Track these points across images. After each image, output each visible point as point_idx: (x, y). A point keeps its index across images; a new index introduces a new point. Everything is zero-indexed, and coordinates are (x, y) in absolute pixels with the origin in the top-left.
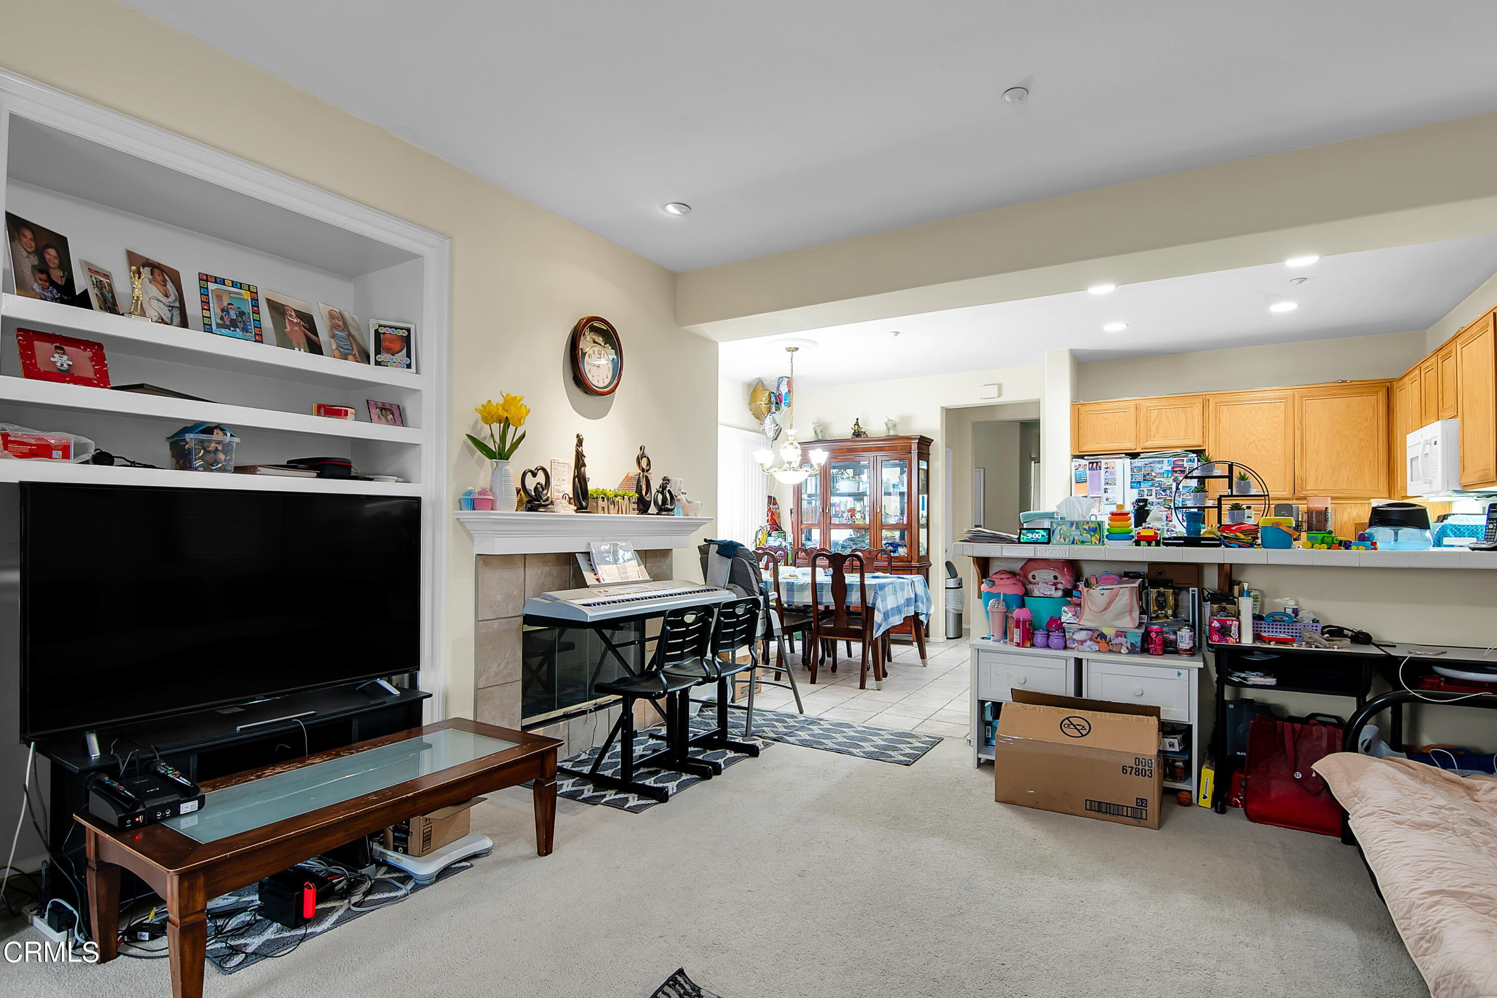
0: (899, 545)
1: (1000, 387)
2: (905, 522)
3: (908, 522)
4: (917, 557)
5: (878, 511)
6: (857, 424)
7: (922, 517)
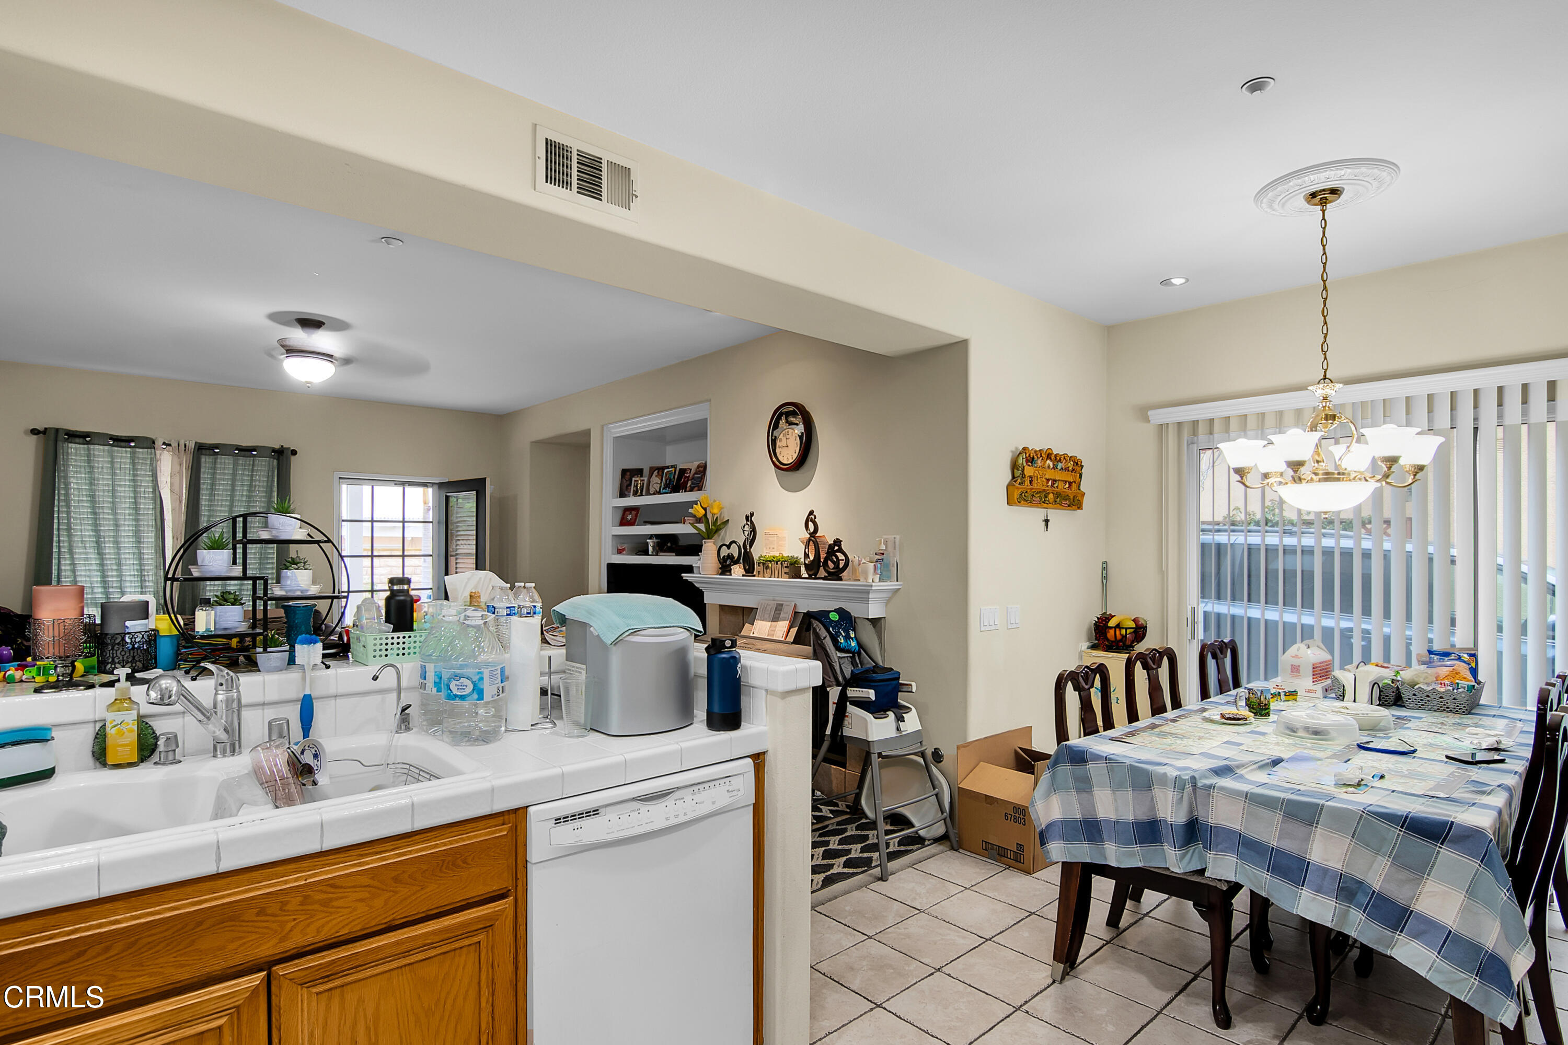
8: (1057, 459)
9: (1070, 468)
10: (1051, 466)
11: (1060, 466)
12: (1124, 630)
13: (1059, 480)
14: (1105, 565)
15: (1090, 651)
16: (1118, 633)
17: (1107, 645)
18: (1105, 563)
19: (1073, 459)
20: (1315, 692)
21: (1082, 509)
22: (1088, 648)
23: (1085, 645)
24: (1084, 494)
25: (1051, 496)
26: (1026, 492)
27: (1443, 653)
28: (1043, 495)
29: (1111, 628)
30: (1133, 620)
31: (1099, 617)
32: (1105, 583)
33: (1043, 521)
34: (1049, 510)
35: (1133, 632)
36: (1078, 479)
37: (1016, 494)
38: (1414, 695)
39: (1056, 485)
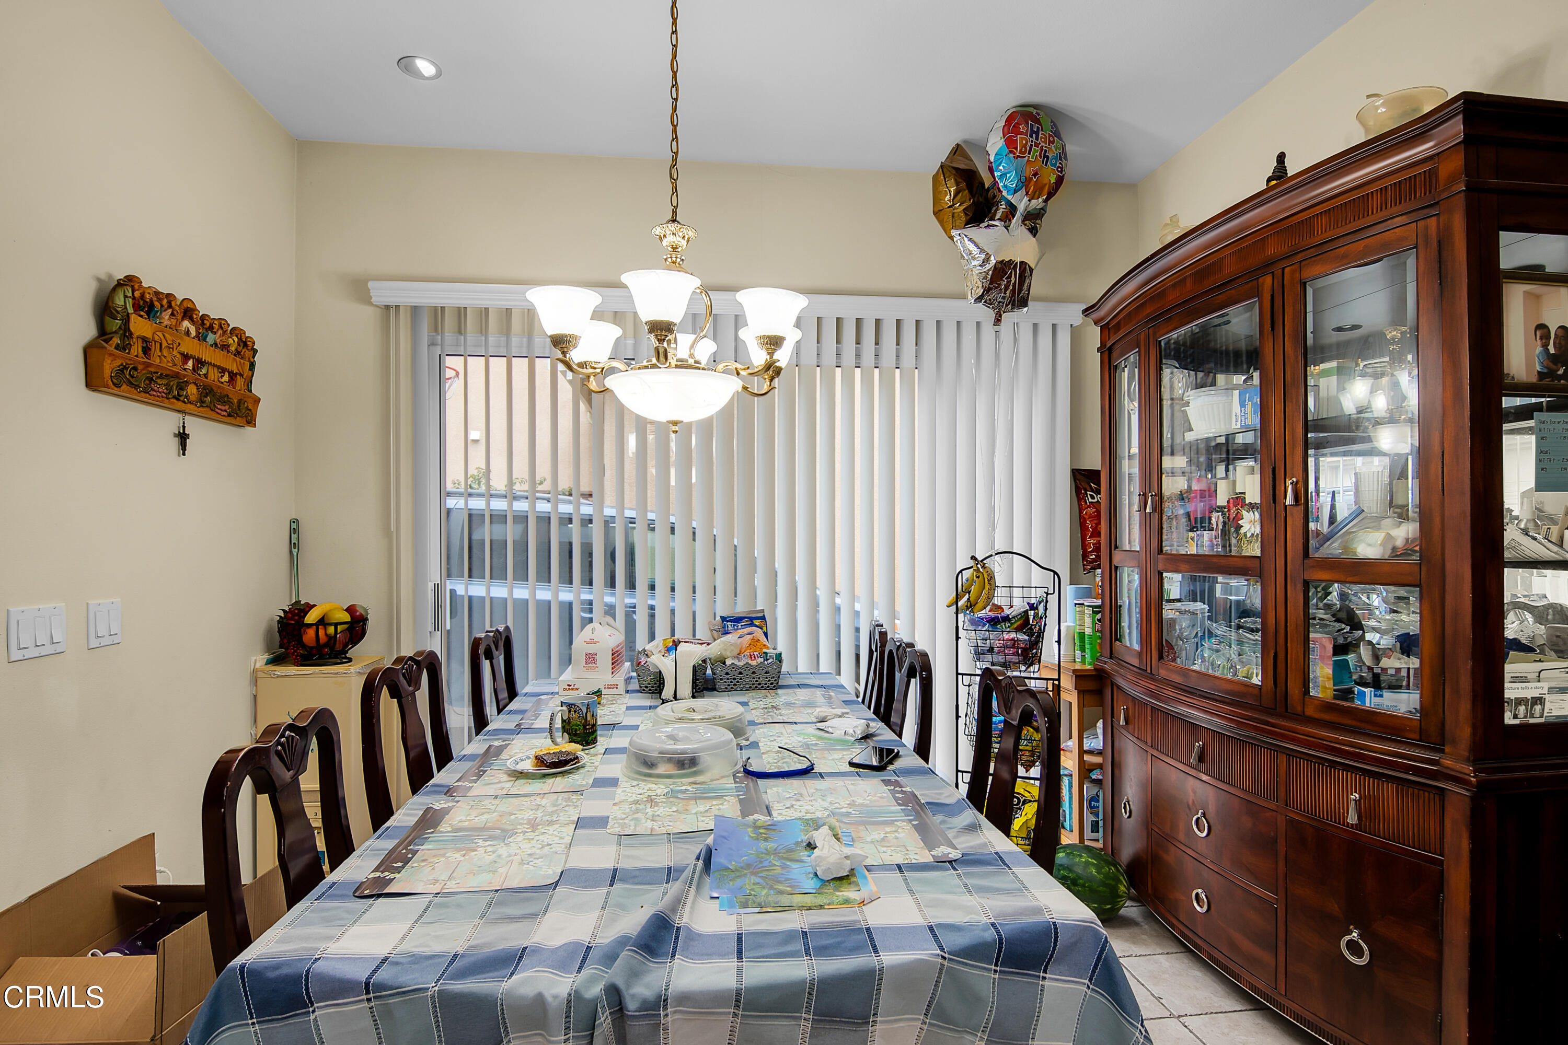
3: (1423, 551)
5: (1291, 501)
8: (206, 325)
9: (233, 349)
10: (193, 333)
11: (211, 338)
12: (333, 627)
13: (210, 364)
14: (294, 526)
15: (271, 668)
16: (321, 632)
17: (302, 656)
18: (295, 521)
19: (237, 332)
20: (616, 686)
21: (255, 426)
22: (267, 664)
23: (260, 659)
24: (257, 401)
25: (192, 390)
26: (135, 369)
27: (736, 618)
28: (174, 383)
29: (310, 626)
30: (345, 610)
31: (287, 609)
32: (295, 554)
33: (175, 435)
34: (187, 418)
35: (347, 629)
36: (247, 372)
37: (109, 367)
38: (727, 674)
39: (204, 371)
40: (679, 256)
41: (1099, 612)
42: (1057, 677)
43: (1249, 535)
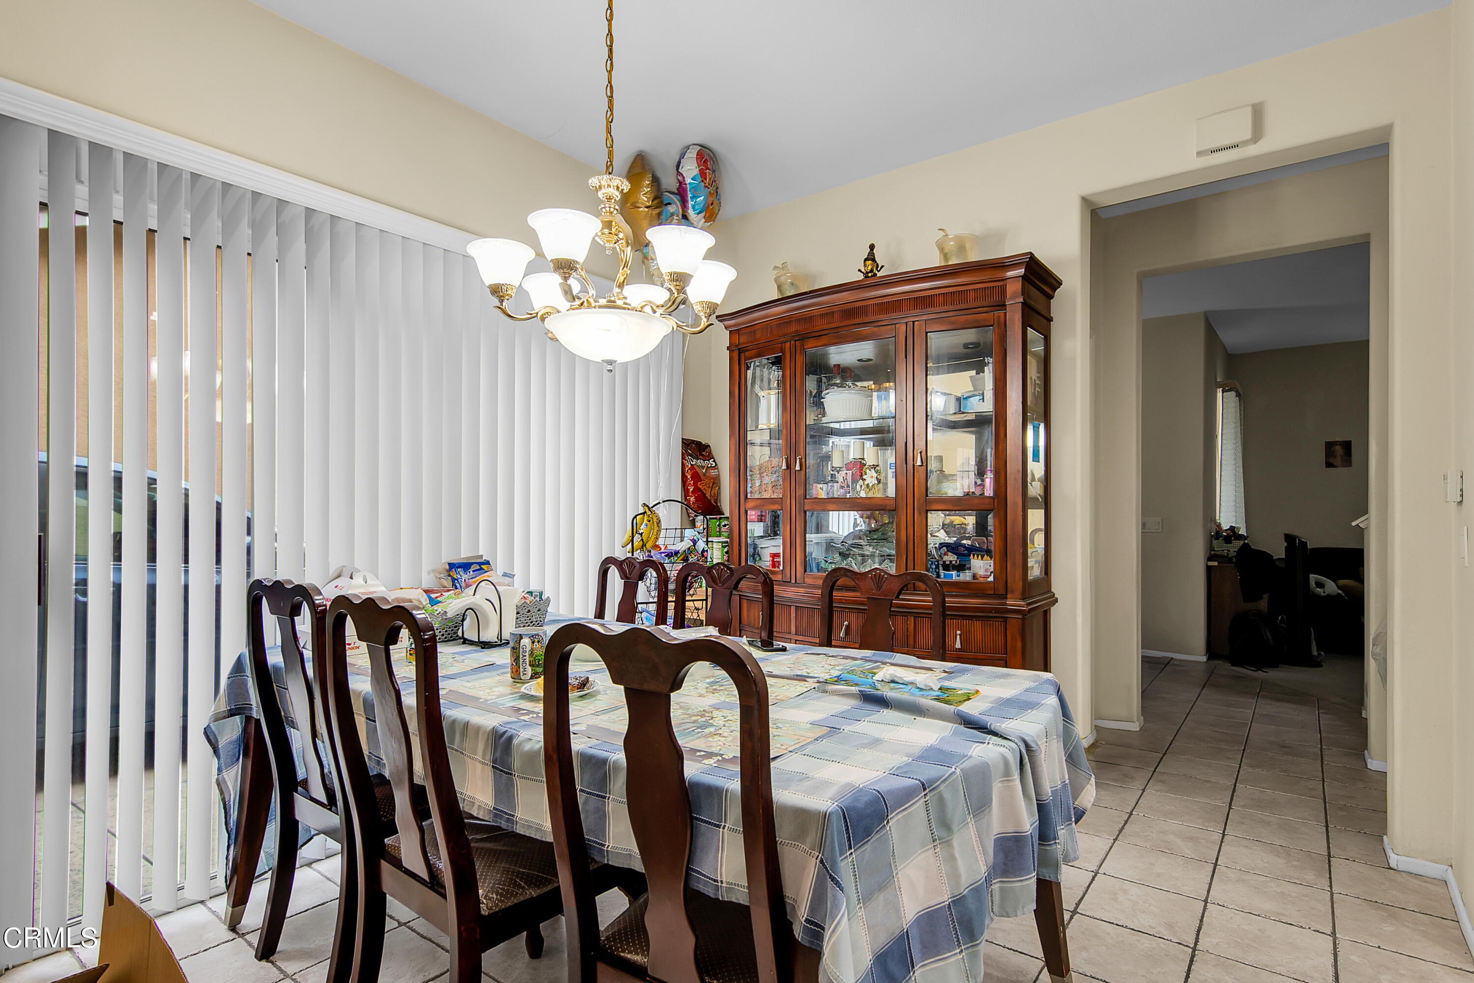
0: (971, 550)
1: (1258, 113)
2: (989, 492)
3: (996, 491)
4: (1021, 584)
5: (919, 463)
6: (871, 257)
7: (1033, 479)
40: (612, 206)
41: (727, 546)
42: (705, 598)
43: (871, 485)
